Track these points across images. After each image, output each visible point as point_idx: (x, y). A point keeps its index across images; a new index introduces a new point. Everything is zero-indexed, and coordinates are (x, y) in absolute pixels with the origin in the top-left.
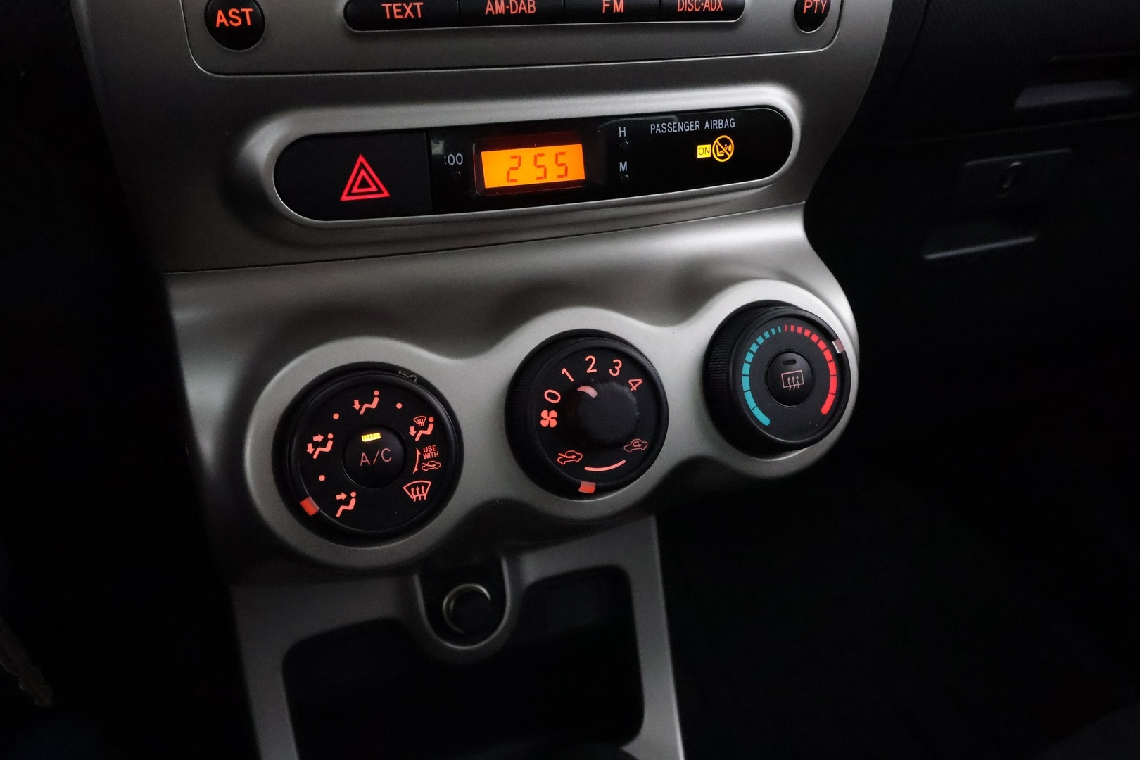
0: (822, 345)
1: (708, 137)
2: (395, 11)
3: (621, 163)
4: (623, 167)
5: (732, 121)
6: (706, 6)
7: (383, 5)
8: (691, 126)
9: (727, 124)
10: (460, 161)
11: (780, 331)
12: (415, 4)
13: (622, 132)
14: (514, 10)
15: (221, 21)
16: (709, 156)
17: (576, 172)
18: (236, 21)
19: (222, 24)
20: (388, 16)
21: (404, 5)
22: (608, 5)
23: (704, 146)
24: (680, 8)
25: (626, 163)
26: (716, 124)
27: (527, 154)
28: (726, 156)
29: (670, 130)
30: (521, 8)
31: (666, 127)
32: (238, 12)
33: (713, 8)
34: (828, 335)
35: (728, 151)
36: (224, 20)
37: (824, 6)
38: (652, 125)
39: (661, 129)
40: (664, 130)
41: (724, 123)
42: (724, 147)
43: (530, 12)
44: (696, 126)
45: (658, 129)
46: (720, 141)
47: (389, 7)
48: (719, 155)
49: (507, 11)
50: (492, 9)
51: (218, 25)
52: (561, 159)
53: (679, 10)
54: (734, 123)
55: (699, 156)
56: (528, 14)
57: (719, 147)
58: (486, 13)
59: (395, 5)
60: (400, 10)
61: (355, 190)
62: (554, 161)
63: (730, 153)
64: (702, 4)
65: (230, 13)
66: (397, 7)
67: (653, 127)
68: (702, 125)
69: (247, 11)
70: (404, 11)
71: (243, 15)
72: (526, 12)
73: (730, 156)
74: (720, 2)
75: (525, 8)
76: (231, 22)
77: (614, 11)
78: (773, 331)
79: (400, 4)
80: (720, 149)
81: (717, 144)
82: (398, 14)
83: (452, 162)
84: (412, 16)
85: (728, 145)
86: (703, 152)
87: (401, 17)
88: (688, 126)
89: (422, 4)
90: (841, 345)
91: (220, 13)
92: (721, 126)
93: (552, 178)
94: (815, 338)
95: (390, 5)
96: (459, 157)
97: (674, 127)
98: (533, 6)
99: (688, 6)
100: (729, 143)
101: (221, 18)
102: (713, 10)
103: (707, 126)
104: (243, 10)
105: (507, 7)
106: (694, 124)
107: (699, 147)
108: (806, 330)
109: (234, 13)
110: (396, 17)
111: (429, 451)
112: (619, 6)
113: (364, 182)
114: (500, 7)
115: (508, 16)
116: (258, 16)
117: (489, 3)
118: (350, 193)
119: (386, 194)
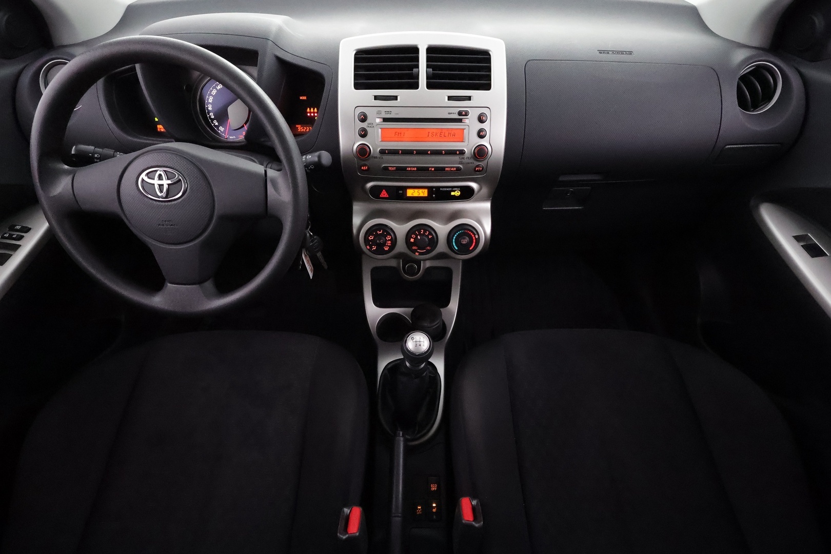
0: (473, 236)
1: (454, 191)
4: (434, 196)
7: (389, 168)
11: (464, 231)
13: (434, 189)
17: (426, 195)
22: (431, 169)
27: (416, 190)
30: (413, 169)
33: (454, 170)
37: (482, 169)
40: (443, 190)
46: (457, 192)
48: (456, 194)
52: (423, 192)
53: (446, 170)
54: (460, 189)
58: (407, 170)
59: (391, 168)
64: (451, 169)
65: (364, 167)
67: (441, 189)
68: (452, 189)
71: (366, 168)
73: (459, 195)
74: (456, 169)
76: (364, 169)
84: (394, 170)
86: (453, 193)
88: (449, 189)
89: (395, 168)
92: (457, 189)
93: (421, 195)
97: (445, 189)
98: (416, 169)
99: (448, 169)
100: (459, 192)
101: (362, 168)
108: (469, 232)
110: (391, 170)
111: (389, 242)
112: (433, 169)
113: (384, 194)
114: (409, 169)
115: (411, 170)
116: (368, 168)
117: (407, 168)
118: (382, 196)
119: (388, 196)
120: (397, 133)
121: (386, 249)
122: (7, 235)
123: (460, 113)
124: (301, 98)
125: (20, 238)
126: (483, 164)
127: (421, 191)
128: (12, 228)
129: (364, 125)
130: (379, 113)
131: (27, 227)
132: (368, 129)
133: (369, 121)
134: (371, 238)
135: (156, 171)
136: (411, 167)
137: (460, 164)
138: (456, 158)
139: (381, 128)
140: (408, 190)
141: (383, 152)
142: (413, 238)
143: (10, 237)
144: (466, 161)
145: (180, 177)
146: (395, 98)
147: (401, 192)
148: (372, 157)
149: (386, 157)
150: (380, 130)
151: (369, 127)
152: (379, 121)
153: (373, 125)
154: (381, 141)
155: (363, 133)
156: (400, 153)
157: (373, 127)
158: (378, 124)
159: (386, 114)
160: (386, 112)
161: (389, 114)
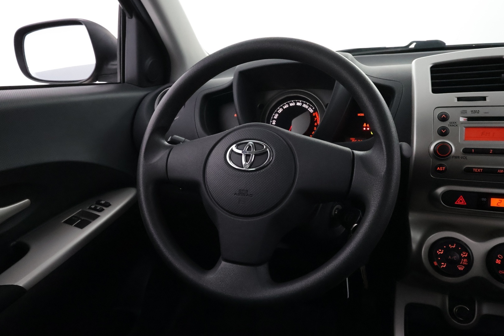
19: (438, 170)
20: (474, 171)
59: (476, 169)
61: (459, 202)
69: (444, 168)
71: (443, 169)
82: (476, 171)
91: (439, 168)
101: (438, 168)
111: (465, 260)
113: (461, 201)
115: (503, 173)
116: (446, 169)
117: (499, 170)
118: (457, 203)
119: (466, 204)
120: (485, 133)
121: (461, 268)
122: (93, 207)
124: (359, 115)
125: (101, 210)
128: (98, 203)
129: (445, 124)
131: (108, 203)
132: (450, 128)
133: (450, 120)
134: (440, 252)
135: (247, 143)
139: (465, 127)
140: (491, 199)
141: (467, 151)
142: (499, 259)
143: (95, 209)
145: (268, 150)
146: (484, 99)
147: (484, 199)
148: (453, 157)
149: (470, 157)
150: (464, 128)
151: (451, 125)
152: (463, 120)
153: (456, 124)
154: (464, 139)
155: (444, 132)
156: (490, 152)
157: (457, 125)
158: (462, 123)
159: (472, 113)
160: (471, 111)
161: (476, 113)
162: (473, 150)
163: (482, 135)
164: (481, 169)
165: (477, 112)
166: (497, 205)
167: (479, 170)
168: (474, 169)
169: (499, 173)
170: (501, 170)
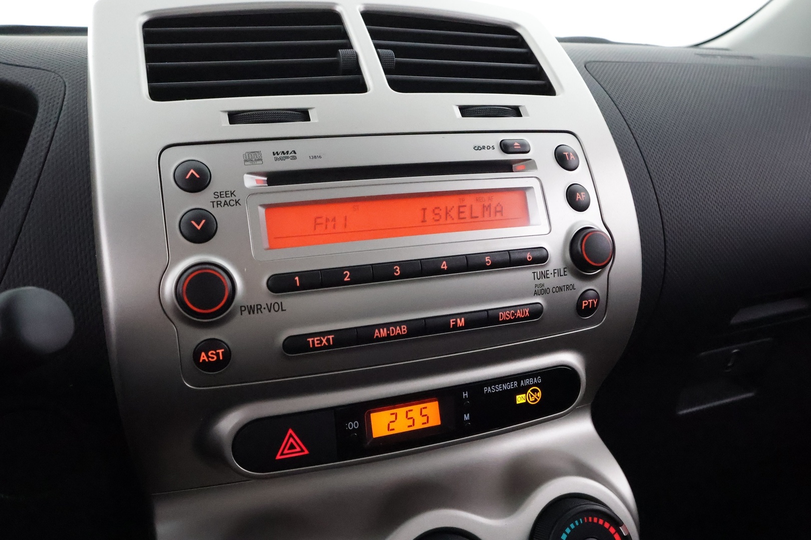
0: (612, 530)
1: (523, 390)
2: (316, 342)
3: (465, 415)
4: (467, 417)
5: (539, 378)
6: (518, 315)
7: (308, 340)
8: (512, 385)
9: (535, 381)
10: (356, 426)
11: (581, 522)
12: (329, 337)
13: (465, 395)
14: (393, 333)
15: (204, 358)
16: (525, 401)
17: (435, 420)
18: (213, 358)
19: (204, 360)
20: (311, 346)
21: (322, 338)
22: (454, 323)
23: (521, 396)
24: (501, 318)
25: (468, 414)
26: (528, 381)
27: (401, 411)
28: (536, 400)
29: (497, 389)
30: (397, 332)
31: (495, 388)
32: (214, 352)
33: (523, 315)
34: (616, 522)
35: (537, 396)
36: (205, 358)
37: (595, 303)
38: (485, 388)
39: (491, 390)
40: (493, 390)
41: (533, 381)
42: (534, 394)
43: (403, 333)
44: (515, 385)
45: (489, 390)
46: (531, 391)
47: (312, 341)
48: (531, 400)
49: (389, 335)
50: (378, 335)
51: (201, 361)
52: (424, 412)
53: (500, 320)
54: (540, 380)
55: (518, 403)
56: (402, 335)
57: (531, 395)
58: (375, 337)
59: (316, 339)
60: (319, 342)
61: (286, 451)
62: (420, 414)
63: (538, 398)
64: (516, 314)
65: (209, 354)
66: (317, 340)
67: (486, 389)
68: (519, 384)
69: (220, 351)
70: (321, 341)
71: (217, 354)
72: (401, 333)
73: (539, 400)
74: (527, 312)
75: (400, 332)
76: (210, 359)
77: (458, 326)
78: (577, 522)
79: (319, 338)
80: (532, 396)
81: (529, 393)
82: (318, 344)
83: (351, 427)
84: (327, 344)
85: (537, 393)
86: (520, 399)
87: (320, 345)
88: (509, 386)
89: (333, 336)
90: (626, 529)
91: (203, 354)
92: (532, 382)
93: (418, 426)
94: (607, 525)
95: (313, 339)
96: (356, 423)
97: (500, 387)
98: (405, 329)
99: (506, 316)
100: (537, 391)
102: (522, 317)
103: (522, 384)
104: (218, 351)
105: (389, 332)
106: (513, 384)
107: (517, 397)
108: (600, 520)
109: (212, 354)
110: (316, 346)
112: (461, 322)
114: (384, 332)
115: (388, 337)
116: (228, 354)
117: (377, 331)
118: (282, 454)
119: (306, 452)
120: (323, 221)
123: (505, 147)
126: (596, 286)
127: (416, 409)
129: (202, 200)
130: (252, 158)
132: (216, 212)
133: (216, 185)
136: (387, 325)
137: (536, 294)
138: (524, 276)
139: (263, 206)
140: (374, 414)
141: (281, 284)
144: (552, 282)
146: (303, 115)
147: (353, 425)
148: (242, 308)
149: (292, 303)
150: (262, 211)
151: (218, 204)
152: (254, 184)
153: (233, 198)
154: (267, 245)
155: (199, 228)
156: (346, 279)
157: (237, 202)
158: (253, 193)
159: (276, 159)
160: (274, 154)
161: (287, 158)
162: (297, 278)
163: (315, 229)
164: (331, 337)
165: (289, 155)
166: (388, 430)
167: (324, 341)
168: (310, 340)
169: (379, 339)
170: (381, 330)
